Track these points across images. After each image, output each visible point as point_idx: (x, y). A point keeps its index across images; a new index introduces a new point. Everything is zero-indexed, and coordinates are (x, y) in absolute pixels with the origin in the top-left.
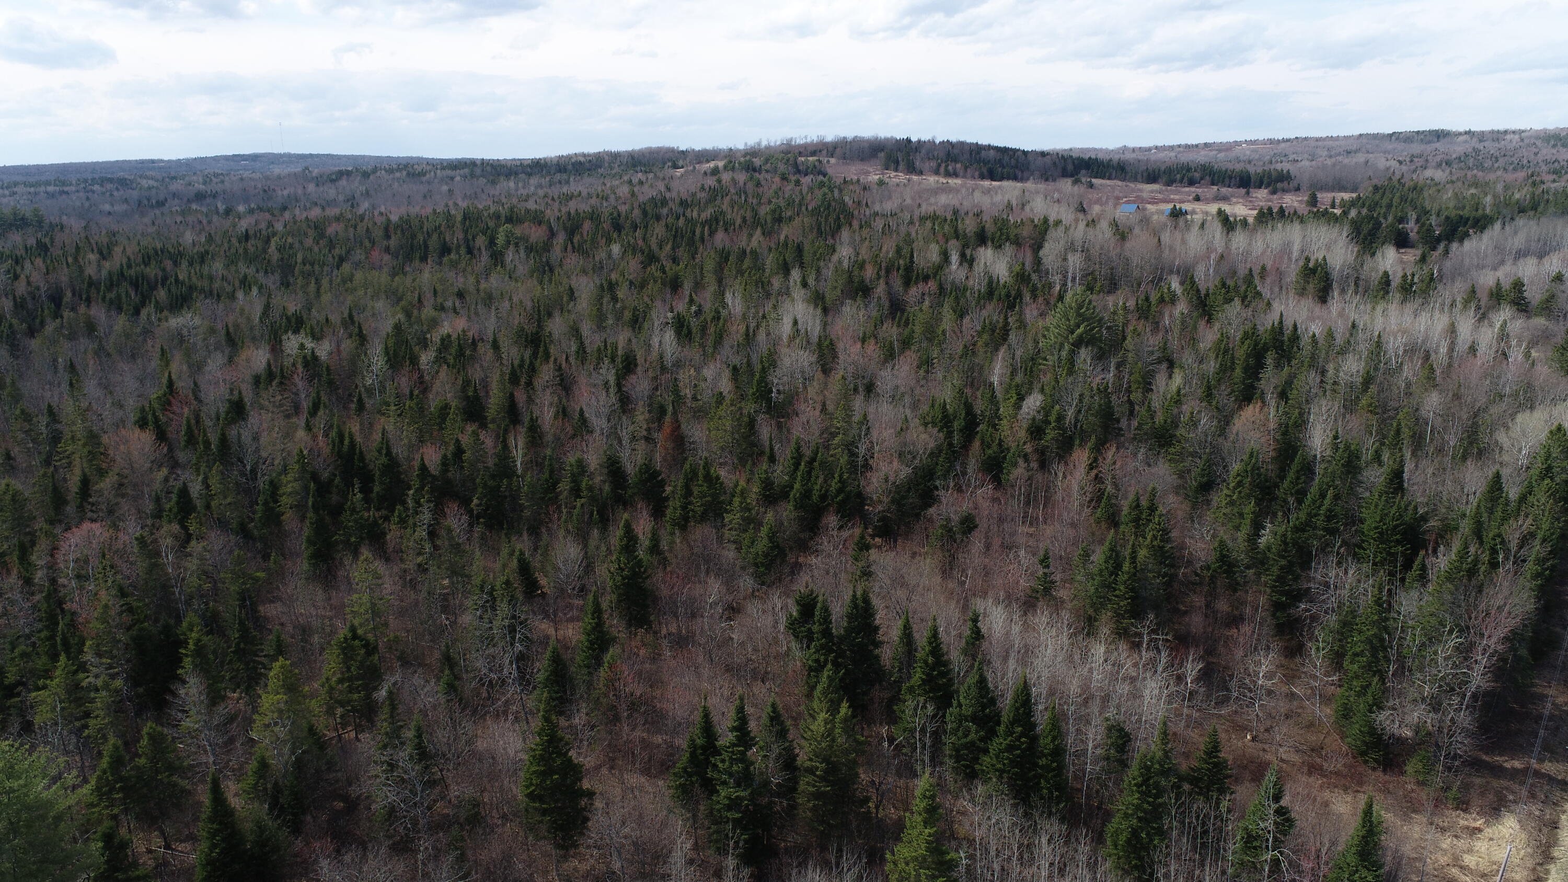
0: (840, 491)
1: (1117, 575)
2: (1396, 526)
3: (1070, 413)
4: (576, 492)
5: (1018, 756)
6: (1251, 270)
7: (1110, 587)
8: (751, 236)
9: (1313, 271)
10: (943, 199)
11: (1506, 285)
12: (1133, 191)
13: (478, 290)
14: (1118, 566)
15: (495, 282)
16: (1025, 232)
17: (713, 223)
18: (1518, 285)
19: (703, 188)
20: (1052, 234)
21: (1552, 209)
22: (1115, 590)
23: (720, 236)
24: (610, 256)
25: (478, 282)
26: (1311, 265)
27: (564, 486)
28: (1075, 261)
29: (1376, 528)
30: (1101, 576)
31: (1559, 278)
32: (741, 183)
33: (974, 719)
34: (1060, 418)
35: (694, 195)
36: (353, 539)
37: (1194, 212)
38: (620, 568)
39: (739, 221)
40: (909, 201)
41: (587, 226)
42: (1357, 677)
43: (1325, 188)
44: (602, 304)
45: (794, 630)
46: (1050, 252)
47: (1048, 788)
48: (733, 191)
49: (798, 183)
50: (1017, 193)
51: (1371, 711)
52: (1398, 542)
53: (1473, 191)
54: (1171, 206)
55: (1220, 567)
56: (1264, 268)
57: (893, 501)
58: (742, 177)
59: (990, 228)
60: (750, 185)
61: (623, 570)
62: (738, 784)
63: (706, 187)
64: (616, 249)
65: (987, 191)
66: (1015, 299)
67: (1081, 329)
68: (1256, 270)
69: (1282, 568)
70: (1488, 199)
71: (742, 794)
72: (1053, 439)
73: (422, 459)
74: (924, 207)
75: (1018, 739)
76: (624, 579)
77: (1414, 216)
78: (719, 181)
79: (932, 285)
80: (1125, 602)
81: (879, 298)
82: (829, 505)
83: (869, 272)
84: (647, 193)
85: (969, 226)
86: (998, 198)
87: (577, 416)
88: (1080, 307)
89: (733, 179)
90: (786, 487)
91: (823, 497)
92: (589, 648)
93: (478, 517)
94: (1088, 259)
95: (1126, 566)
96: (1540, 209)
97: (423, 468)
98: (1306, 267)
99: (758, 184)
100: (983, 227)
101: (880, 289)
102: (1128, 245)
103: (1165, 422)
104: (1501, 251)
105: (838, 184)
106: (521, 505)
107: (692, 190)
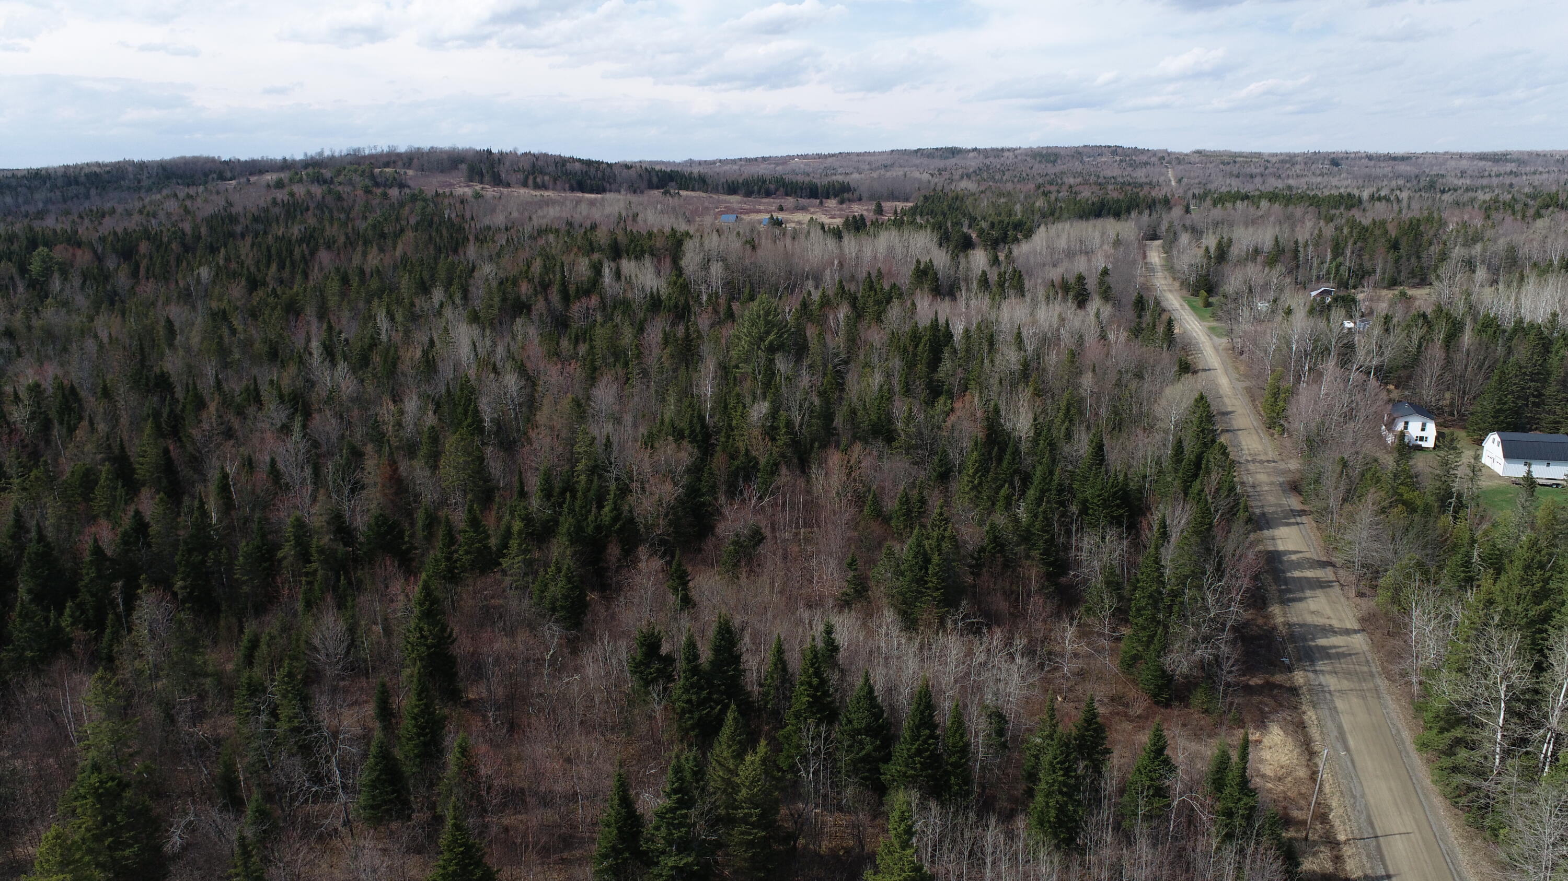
0: (616, 519)
1: (927, 569)
2: (1116, 493)
3: (795, 418)
4: (305, 557)
5: (928, 758)
6: (869, 274)
7: (921, 581)
8: (365, 254)
9: (925, 273)
10: (552, 212)
11: (1072, 281)
12: (725, 201)
13: (29, 328)
14: (927, 561)
15: (51, 315)
16: (659, 243)
17: (310, 238)
18: (1081, 279)
19: (274, 202)
20: (686, 244)
21: (1066, 215)
22: (926, 582)
23: (324, 256)
24: (198, 280)
25: (28, 318)
26: (922, 266)
27: (287, 551)
28: (716, 269)
29: (1099, 496)
30: (912, 571)
31: (1105, 272)
32: (319, 196)
33: (868, 731)
34: (789, 424)
35: (266, 210)
36: (29, 654)
37: (787, 222)
38: (422, 636)
39: (342, 239)
40: (515, 214)
41: (144, 246)
42: (1144, 628)
43: (893, 197)
44: (221, 337)
45: (641, 672)
46: (690, 260)
47: (958, 784)
48: (312, 206)
49: (385, 195)
50: (622, 205)
51: (1158, 657)
52: (1118, 506)
53: (1003, 200)
54: (769, 216)
55: (994, 548)
56: (879, 270)
57: (670, 524)
58: (317, 190)
59: (622, 239)
60: (329, 199)
61: (426, 638)
62: (680, 851)
63: (279, 201)
64: (204, 273)
65: (592, 203)
66: (683, 309)
67: (771, 337)
68: (874, 274)
69: (1046, 541)
70: (1018, 207)
71: (690, 859)
72: (785, 444)
73: (96, 541)
74: (535, 221)
75: (925, 742)
76: (429, 648)
77: (967, 222)
78: (292, 194)
79: (594, 301)
80: (938, 593)
81: (541, 315)
82: (606, 536)
83: (525, 289)
85: (602, 237)
86: (608, 210)
87: (267, 468)
88: (767, 313)
89: (309, 192)
90: (548, 521)
91: (598, 528)
92: (419, 735)
93: (183, 602)
94: (727, 267)
95: (936, 559)
96: (1057, 215)
97: (98, 551)
98: (917, 269)
99: (339, 198)
101: (540, 306)
102: (760, 253)
103: (879, 418)
104: (1051, 249)
105: (429, 196)
106: (237, 580)
107: (262, 203)
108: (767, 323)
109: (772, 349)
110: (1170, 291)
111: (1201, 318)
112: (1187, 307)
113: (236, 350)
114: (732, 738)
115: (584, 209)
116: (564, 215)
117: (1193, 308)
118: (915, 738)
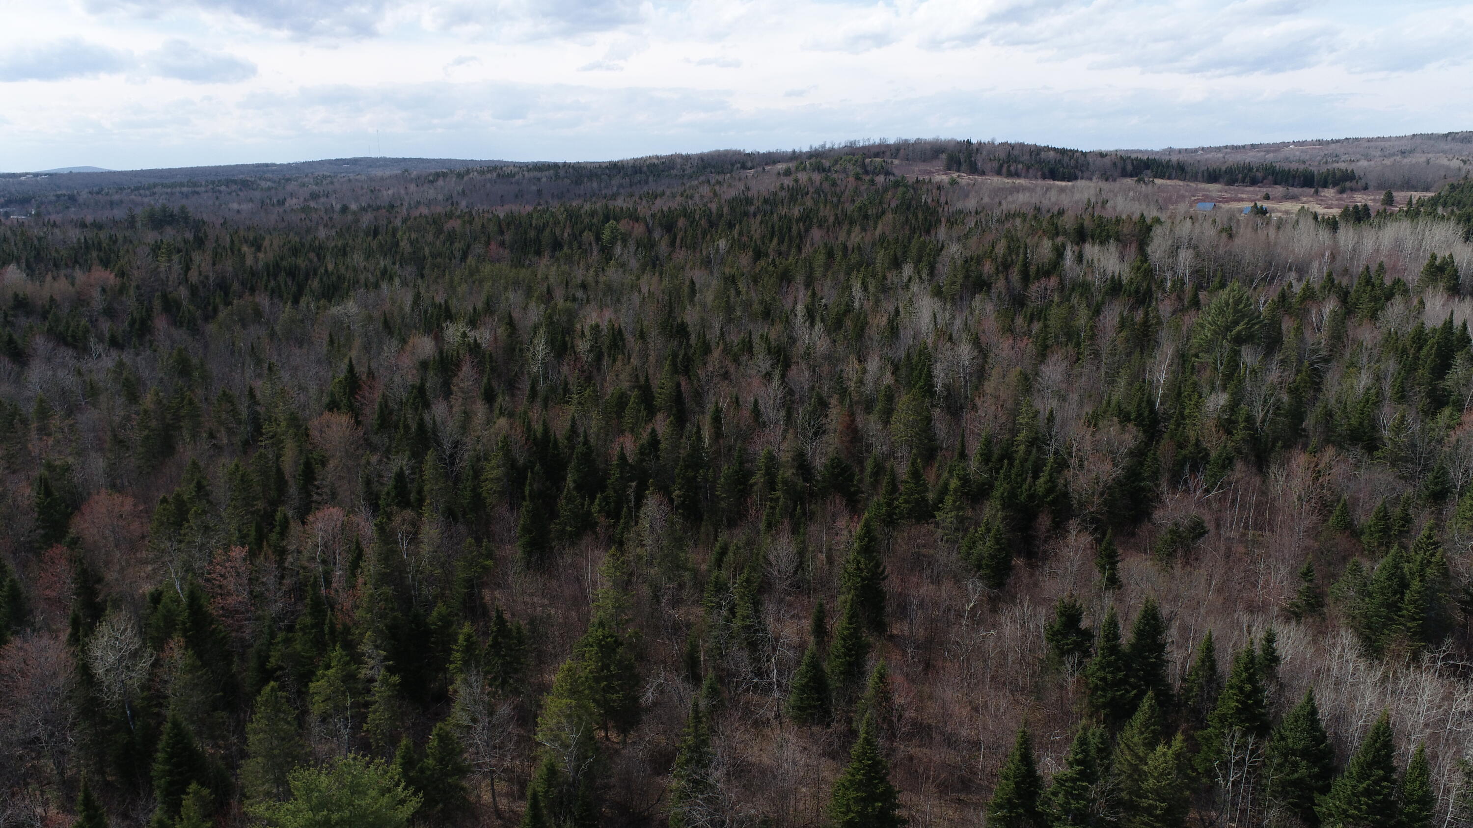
0: (1050, 491)
1: (1403, 594)
3: (1259, 415)
4: (771, 485)
6: (1368, 268)
7: (1394, 607)
8: (849, 233)
9: (1441, 269)
10: (1022, 198)
12: (1204, 190)
13: (597, 282)
14: (1404, 585)
15: (612, 274)
16: (1126, 229)
17: (807, 218)
19: (782, 187)
20: (1158, 231)
22: (1400, 609)
23: (816, 233)
24: (717, 250)
25: (597, 275)
26: (1437, 262)
27: (758, 479)
28: (1185, 257)
30: (1383, 594)
32: (818, 183)
33: (1305, 754)
34: (1250, 419)
35: (775, 194)
36: (569, 529)
37: (1273, 211)
38: (859, 568)
39: (831, 219)
40: (986, 200)
41: (681, 222)
44: (728, 297)
45: (1058, 641)
46: (1158, 248)
48: (811, 190)
49: (872, 182)
50: (1092, 191)
54: (1253, 204)
56: (1381, 265)
57: (1105, 503)
58: (817, 177)
60: (826, 186)
61: (862, 571)
63: (785, 186)
64: (722, 244)
65: (1062, 190)
67: (1239, 328)
68: (1374, 268)
72: (1242, 439)
73: (622, 449)
74: (1004, 206)
75: (1376, 783)
76: (863, 580)
78: (796, 181)
79: (1053, 281)
80: (1415, 624)
81: (1000, 293)
83: (988, 267)
84: (729, 193)
85: (1068, 222)
86: (1077, 196)
87: (750, 407)
88: (1237, 302)
89: (810, 179)
90: (984, 484)
91: (1032, 497)
92: (845, 655)
93: (677, 508)
94: (1197, 255)
95: (1416, 584)
97: (622, 457)
98: (1432, 264)
99: (834, 184)
100: (1082, 225)
101: (1000, 284)
102: (1238, 241)
103: (1361, 424)
105: (910, 183)
106: (717, 496)
107: (772, 189)
108: (1236, 311)
109: (1239, 340)
113: (738, 309)
114: (1146, 725)
115: (1053, 195)
116: (1033, 200)
118: (1362, 777)
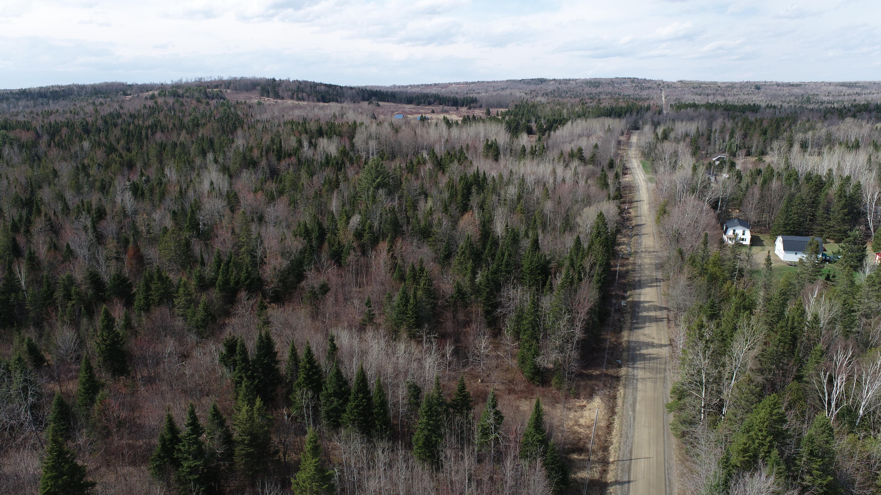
0: (247, 278)
1: (407, 306)
2: (538, 266)
3: (376, 224)
4: (68, 297)
5: (362, 410)
6: (462, 147)
7: (404, 313)
8: (179, 135)
9: (491, 146)
10: (297, 112)
11: (575, 150)
12: (400, 108)
14: (407, 301)
16: (345, 129)
17: (154, 127)
18: (580, 150)
19: (145, 107)
20: (359, 130)
21: (591, 115)
22: (407, 314)
23: (159, 136)
24: (82, 148)
26: (489, 143)
27: (59, 294)
28: (373, 144)
29: (529, 268)
30: (399, 307)
31: (596, 146)
32: (171, 104)
33: (336, 394)
34: (371, 227)
35: (139, 111)
37: (432, 118)
39: (170, 126)
40: (277, 114)
41: (64, 130)
42: (527, 341)
43: (493, 106)
44: (78, 179)
45: (225, 361)
46: (359, 139)
47: (380, 425)
48: (165, 108)
49: (208, 104)
50: (338, 109)
51: (534, 358)
52: (539, 274)
53: (558, 107)
54: (420, 115)
55: (458, 296)
56: (468, 145)
58: (171, 100)
59: (325, 127)
60: (177, 105)
61: (105, 340)
62: (195, 458)
63: (147, 106)
64: (86, 144)
65: (322, 108)
66: (341, 165)
67: (378, 180)
68: (464, 147)
69: (488, 293)
70: (565, 111)
71: (198, 463)
72: (368, 239)
74: (286, 117)
75: (361, 401)
76: (106, 346)
77: (534, 120)
78: (156, 103)
79: (294, 159)
80: (412, 320)
81: (263, 168)
82: (241, 287)
83: (256, 153)
84: (106, 110)
85: (313, 126)
86: (328, 112)
87: (65, 248)
88: (377, 167)
89: (165, 102)
90: (213, 279)
91: (237, 283)
92: (85, 393)
94: (379, 143)
95: (411, 301)
96: (586, 115)
98: (487, 144)
99: (182, 104)
100: (321, 128)
102: (400, 135)
103: (426, 225)
104: (572, 135)
105: (233, 104)
106: (27, 310)
107: (138, 107)
108: (377, 171)
110: (635, 158)
111: (646, 172)
112: (641, 166)
115: (316, 110)
116: (303, 114)
117: (644, 166)
118: (356, 398)
